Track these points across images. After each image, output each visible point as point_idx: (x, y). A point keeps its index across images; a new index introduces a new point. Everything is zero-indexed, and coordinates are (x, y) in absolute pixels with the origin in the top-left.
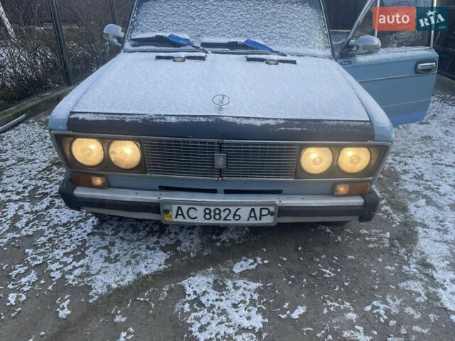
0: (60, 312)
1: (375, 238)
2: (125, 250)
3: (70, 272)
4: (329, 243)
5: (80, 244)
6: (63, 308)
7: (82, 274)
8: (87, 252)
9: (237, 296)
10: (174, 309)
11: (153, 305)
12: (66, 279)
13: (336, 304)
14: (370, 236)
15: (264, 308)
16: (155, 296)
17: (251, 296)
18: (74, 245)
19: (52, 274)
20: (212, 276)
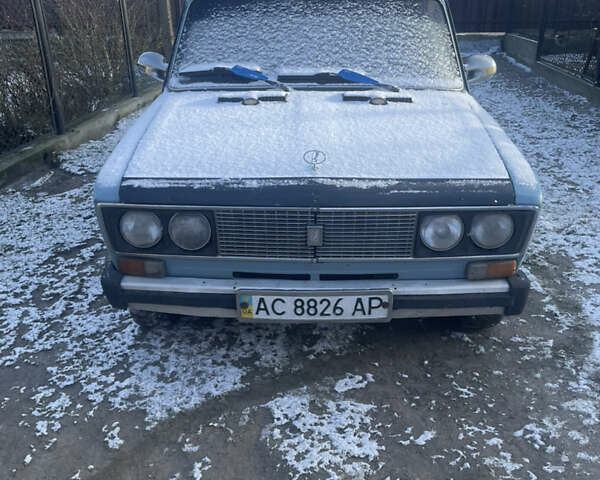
0: (110, 441)
1: (532, 348)
2: (184, 366)
3: (114, 394)
4: (467, 355)
5: (120, 359)
6: (113, 437)
7: (130, 396)
8: (132, 370)
9: (343, 420)
10: (260, 436)
11: (232, 432)
12: (110, 402)
13: (476, 429)
14: (526, 344)
15: (379, 433)
16: (233, 421)
17: (362, 419)
18: (112, 361)
19: (91, 397)
20: (308, 396)
